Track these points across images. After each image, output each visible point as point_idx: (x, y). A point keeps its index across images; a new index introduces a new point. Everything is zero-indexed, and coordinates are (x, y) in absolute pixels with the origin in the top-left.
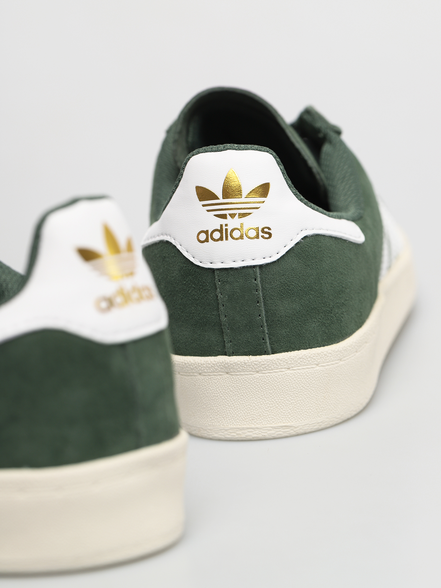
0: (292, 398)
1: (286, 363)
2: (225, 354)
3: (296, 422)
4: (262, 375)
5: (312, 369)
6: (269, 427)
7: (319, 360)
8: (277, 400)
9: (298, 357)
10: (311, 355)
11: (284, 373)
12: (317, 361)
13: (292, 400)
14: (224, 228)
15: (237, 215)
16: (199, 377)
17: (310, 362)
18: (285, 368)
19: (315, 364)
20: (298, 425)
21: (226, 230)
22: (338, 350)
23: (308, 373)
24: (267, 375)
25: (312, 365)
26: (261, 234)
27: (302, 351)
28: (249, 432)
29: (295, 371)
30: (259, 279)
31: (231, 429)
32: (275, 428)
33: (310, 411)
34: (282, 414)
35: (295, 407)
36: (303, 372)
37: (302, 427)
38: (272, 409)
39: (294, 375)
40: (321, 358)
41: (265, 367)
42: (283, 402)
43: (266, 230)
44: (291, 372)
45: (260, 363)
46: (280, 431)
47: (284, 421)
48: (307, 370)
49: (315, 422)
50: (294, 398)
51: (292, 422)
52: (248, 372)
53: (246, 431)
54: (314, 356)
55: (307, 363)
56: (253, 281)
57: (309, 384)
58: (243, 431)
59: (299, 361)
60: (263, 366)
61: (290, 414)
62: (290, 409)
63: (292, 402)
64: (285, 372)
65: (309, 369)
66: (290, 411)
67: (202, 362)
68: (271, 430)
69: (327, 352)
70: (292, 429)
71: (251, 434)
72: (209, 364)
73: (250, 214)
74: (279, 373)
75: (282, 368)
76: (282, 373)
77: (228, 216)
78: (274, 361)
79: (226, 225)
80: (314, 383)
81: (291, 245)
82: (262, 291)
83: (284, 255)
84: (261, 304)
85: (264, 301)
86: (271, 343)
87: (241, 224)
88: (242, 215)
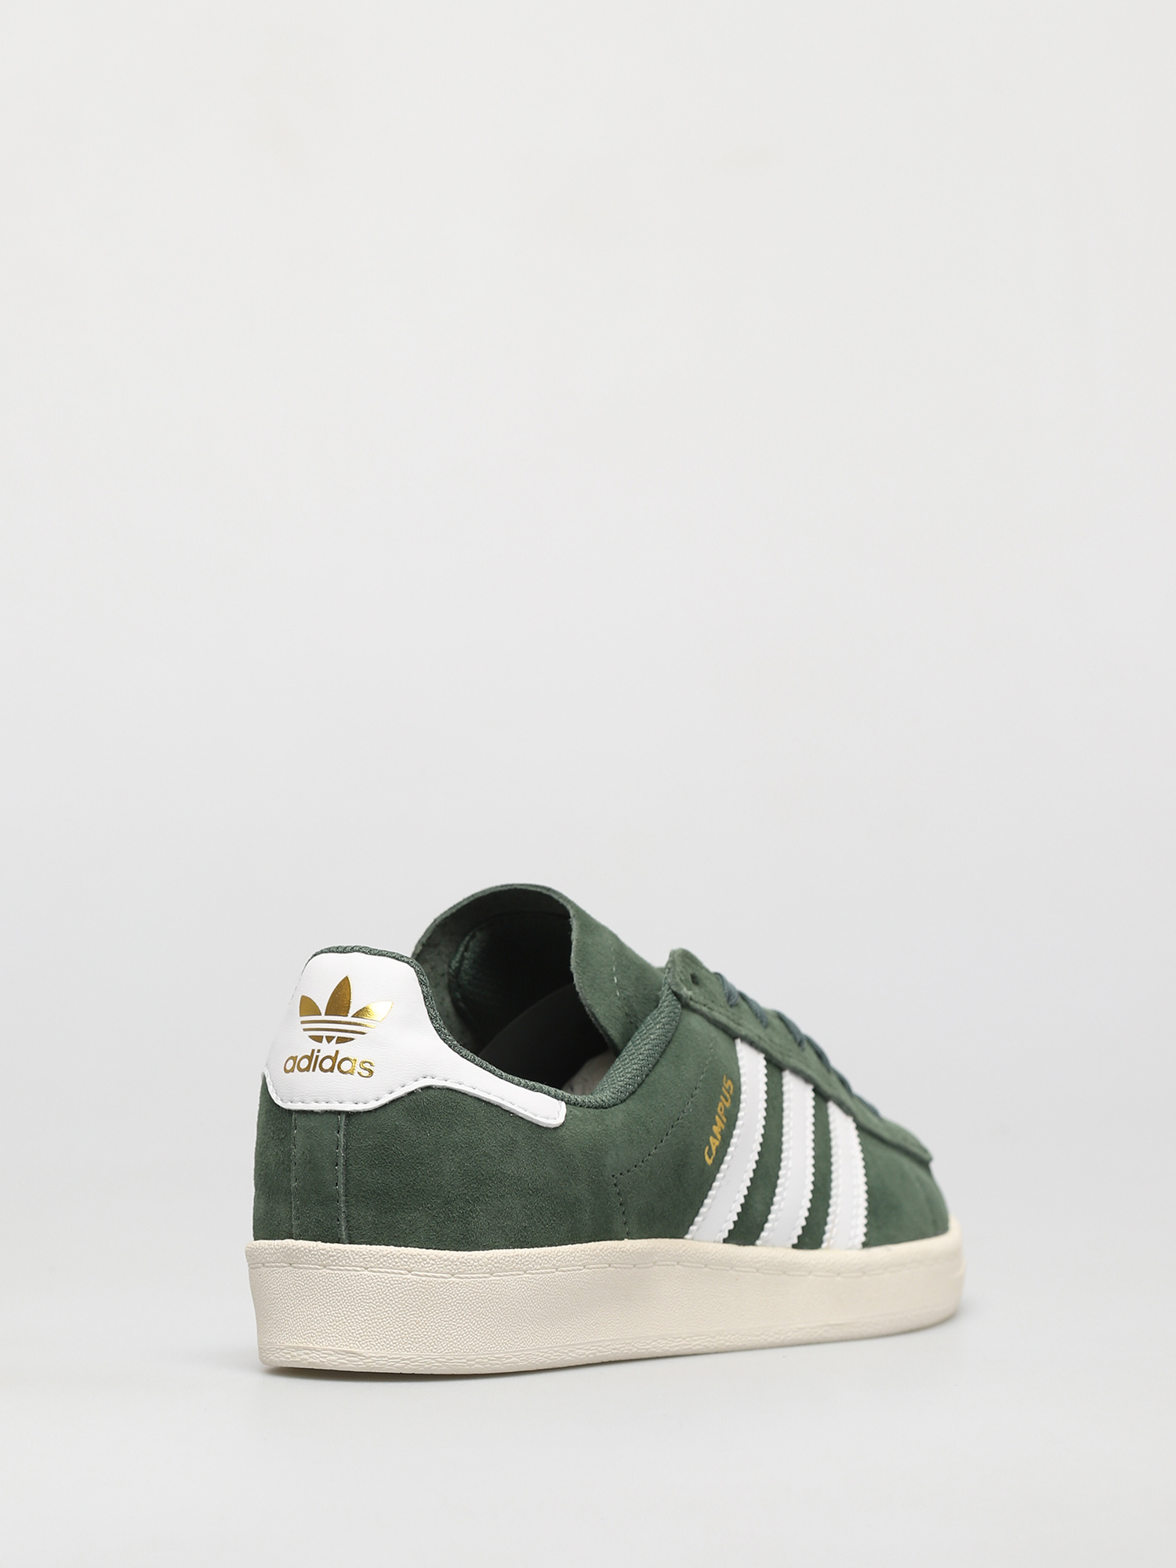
0: (367, 1314)
1: (364, 1259)
2: (291, 1237)
3: (369, 1349)
4: (329, 1271)
5: (400, 1276)
6: (330, 1350)
7: (412, 1265)
8: (345, 1312)
9: (381, 1254)
10: (401, 1254)
11: (358, 1273)
12: (409, 1266)
13: (366, 1316)
14: (316, 1054)
15: (335, 1039)
16: (264, 1270)
17: (399, 1264)
18: (361, 1267)
19: (406, 1269)
20: (370, 1355)
21: (317, 1057)
22: (448, 1259)
23: (394, 1281)
24: (336, 1272)
25: (401, 1269)
26: (358, 1069)
27: (392, 1248)
28: (305, 1354)
29: (375, 1274)
30: (342, 1133)
31: (287, 1347)
32: (336, 1352)
33: (392, 1338)
34: (350, 1334)
35: (370, 1328)
36: (386, 1278)
37: (375, 1359)
38: (338, 1324)
39: (373, 1279)
40: (416, 1262)
41: (335, 1260)
42: (353, 1317)
43: (367, 1066)
44: (369, 1273)
45: (328, 1252)
46: (344, 1359)
47: (352, 1345)
48: (392, 1275)
49: (398, 1356)
50: (369, 1312)
51: (363, 1348)
52: (312, 1265)
53: (301, 1353)
54: (405, 1257)
55: (394, 1266)
56: (336, 1132)
57: (393, 1296)
58: (298, 1352)
59: (382, 1260)
60: (331, 1258)
61: (361, 1337)
62: (362, 1329)
63: (365, 1318)
64: (362, 1273)
65: (396, 1276)
66: (361, 1331)
67: (267, 1246)
68: (331, 1355)
69: (428, 1257)
70: (361, 1359)
71: (307, 1357)
72: (272, 1249)
73: (352, 1039)
74: (352, 1273)
75: (356, 1266)
76: (356, 1273)
77: (324, 1039)
78: (347, 1253)
79: (319, 1051)
80: (401, 1297)
81: (400, 1092)
82: (345, 1150)
83: (386, 1105)
84: (340, 1168)
85: (346, 1165)
86: (348, 1228)
87: (337, 1052)
88: (341, 1040)
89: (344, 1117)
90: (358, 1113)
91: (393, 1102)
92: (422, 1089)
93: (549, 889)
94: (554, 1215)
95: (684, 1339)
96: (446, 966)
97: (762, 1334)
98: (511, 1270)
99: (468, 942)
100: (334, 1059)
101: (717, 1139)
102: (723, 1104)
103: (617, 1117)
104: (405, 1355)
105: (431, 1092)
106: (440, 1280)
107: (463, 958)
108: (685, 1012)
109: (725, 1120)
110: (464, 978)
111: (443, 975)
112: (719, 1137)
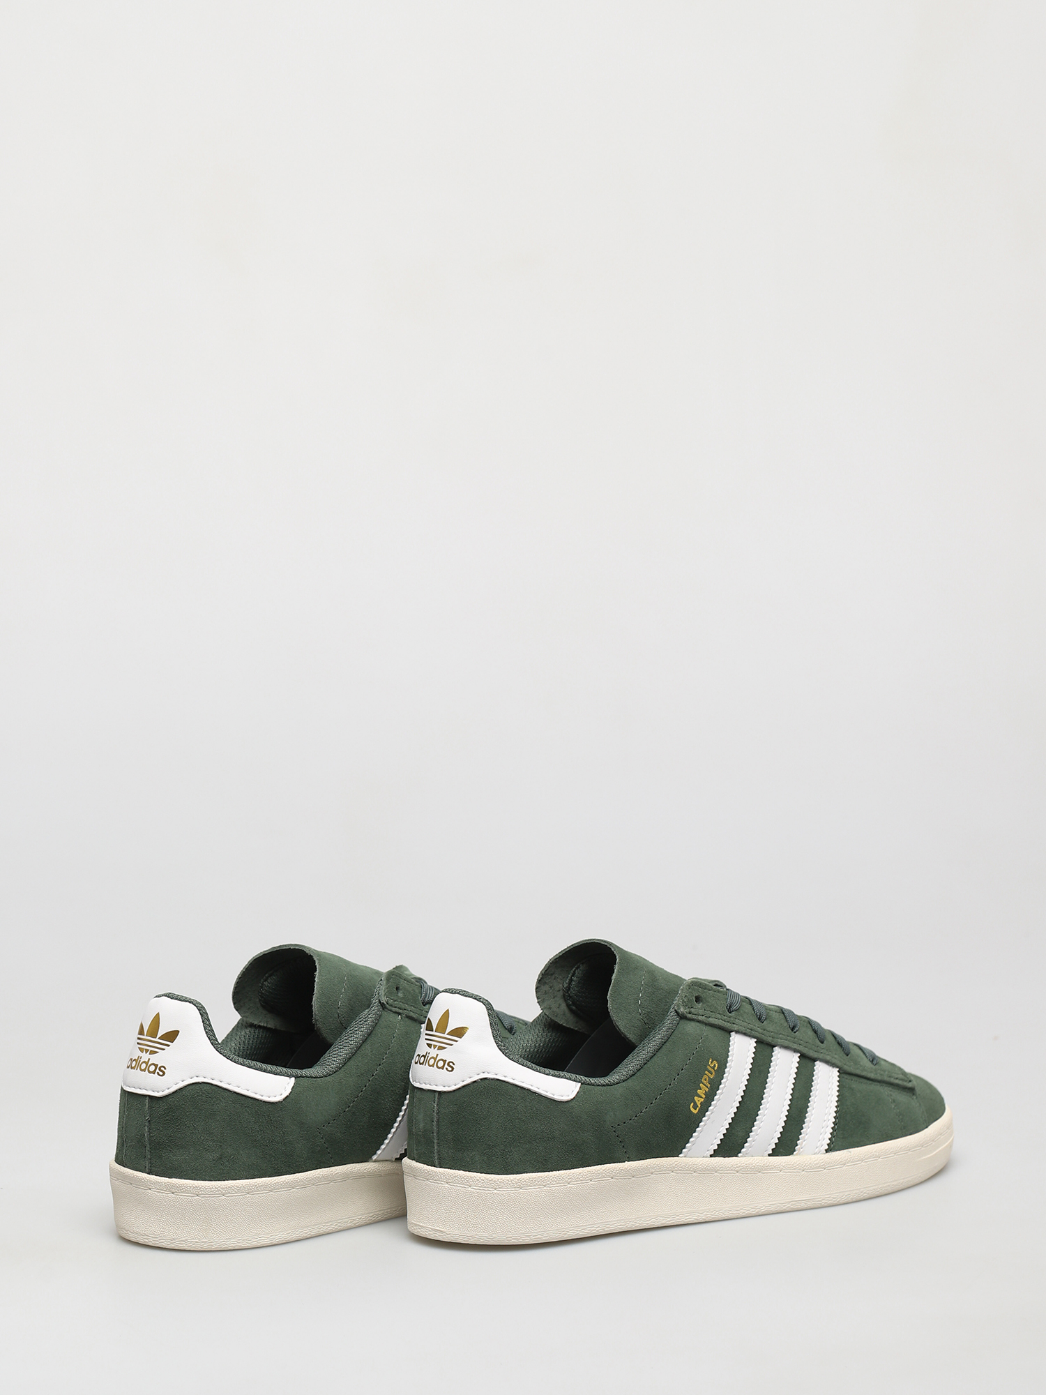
1: (446, 1177)
4: (429, 1183)
5: (464, 1188)
7: (471, 1183)
9: (454, 1175)
10: (465, 1176)
15: (438, 1047)
18: (444, 1182)
20: (449, 1233)
21: (428, 1056)
22: (492, 1180)
23: (461, 1191)
24: (432, 1184)
25: (465, 1185)
26: (447, 1066)
27: (460, 1172)
28: (419, 1228)
29: (451, 1186)
30: (436, 1103)
36: (457, 1189)
37: (452, 1235)
39: (450, 1189)
40: (473, 1181)
41: (432, 1177)
43: (451, 1064)
44: (448, 1186)
45: (428, 1171)
48: (460, 1188)
49: (464, 1234)
54: (467, 1178)
55: (461, 1182)
56: (433, 1102)
59: (455, 1179)
60: (430, 1175)
64: (444, 1185)
65: (462, 1188)
69: (480, 1178)
71: (420, 1230)
73: (446, 1048)
75: (442, 1181)
77: (433, 1046)
78: (438, 1173)
79: (429, 1053)
81: (468, 1081)
82: (437, 1113)
83: (460, 1088)
84: (435, 1123)
85: (438, 1122)
86: (439, 1158)
87: (437, 1055)
88: (440, 1048)
89: (437, 1095)
90: (445, 1092)
91: (464, 1087)
92: (481, 1079)
93: (611, 944)
94: (567, 1152)
95: (678, 1216)
96: (561, 985)
97: (741, 1209)
98: (535, 1185)
99: (575, 970)
100: (435, 1059)
101: (702, 1098)
102: (708, 1076)
103: (619, 1089)
104: (469, 1234)
105: (487, 1081)
106: (487, 1192)
107: (571, 980)
108: (682, 1022)
109: (709, 1086)
110: (572, 992)
111: (559, 991)
112: (704, 1096)
